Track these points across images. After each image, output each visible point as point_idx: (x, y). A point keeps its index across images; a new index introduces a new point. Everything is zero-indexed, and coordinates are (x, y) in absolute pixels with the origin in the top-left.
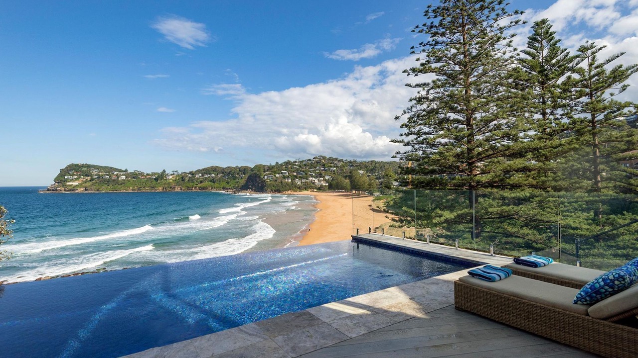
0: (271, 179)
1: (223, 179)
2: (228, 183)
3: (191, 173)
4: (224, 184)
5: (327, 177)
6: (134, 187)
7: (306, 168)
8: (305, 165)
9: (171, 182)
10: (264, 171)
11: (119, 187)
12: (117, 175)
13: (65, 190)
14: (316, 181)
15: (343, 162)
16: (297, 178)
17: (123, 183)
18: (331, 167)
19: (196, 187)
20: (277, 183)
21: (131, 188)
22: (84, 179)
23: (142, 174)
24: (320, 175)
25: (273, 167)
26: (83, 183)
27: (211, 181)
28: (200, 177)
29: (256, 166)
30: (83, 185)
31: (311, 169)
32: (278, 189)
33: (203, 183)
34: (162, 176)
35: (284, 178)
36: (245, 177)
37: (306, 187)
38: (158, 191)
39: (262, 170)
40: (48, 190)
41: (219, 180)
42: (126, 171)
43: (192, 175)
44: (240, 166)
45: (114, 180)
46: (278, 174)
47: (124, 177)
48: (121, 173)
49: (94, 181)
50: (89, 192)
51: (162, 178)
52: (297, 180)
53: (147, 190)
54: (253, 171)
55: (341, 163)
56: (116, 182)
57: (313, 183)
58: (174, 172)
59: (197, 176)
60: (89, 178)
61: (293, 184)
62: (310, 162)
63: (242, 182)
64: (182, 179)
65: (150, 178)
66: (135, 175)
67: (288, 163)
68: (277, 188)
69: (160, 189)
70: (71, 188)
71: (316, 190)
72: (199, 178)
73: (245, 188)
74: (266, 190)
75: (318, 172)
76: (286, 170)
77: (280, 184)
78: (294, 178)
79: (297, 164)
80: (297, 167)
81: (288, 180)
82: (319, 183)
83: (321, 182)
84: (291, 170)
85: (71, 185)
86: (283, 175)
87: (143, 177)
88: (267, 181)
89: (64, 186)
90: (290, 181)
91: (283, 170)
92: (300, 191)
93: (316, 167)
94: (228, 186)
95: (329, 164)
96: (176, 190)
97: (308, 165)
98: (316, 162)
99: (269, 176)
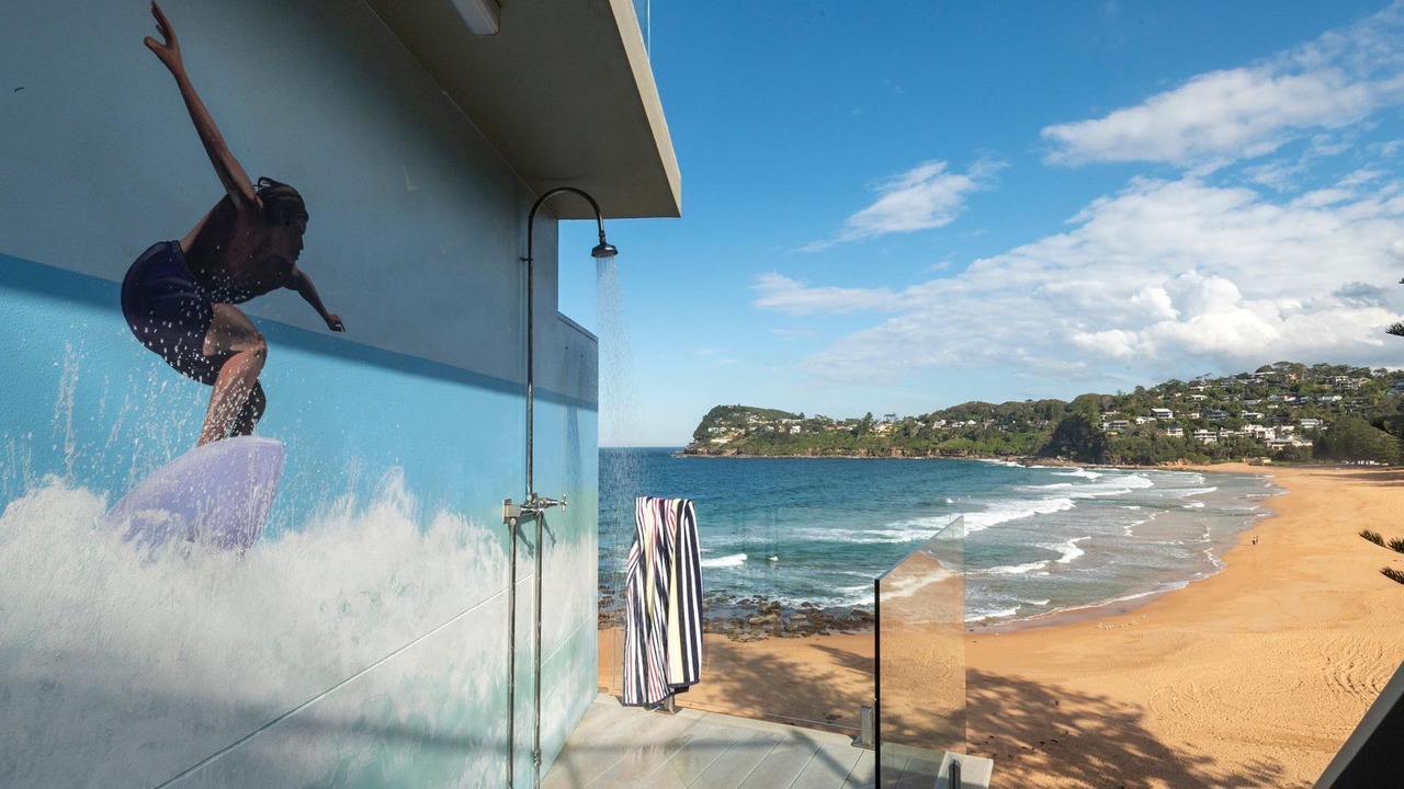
0: (1122, 431)
1: (994, 431)
2: (1007, 440)
3: (923, 418)
4: (996, 443)
5: (1308, 424)
6: (815, 448)
7: (1231, 399)
8: (1228, 391)
9: (882, 439)
10: (1102, 411)
11: (791, 447)
12: (786, 425)
13: (709, 453)
14: (1270, 434)
15: (1369, 376)
16: (1203, 428)
17: (796, 439)
18: (1323, 392)
19: (934, 450)
20: (1139, 439)
21: (810, 450)
22: (735, 432)
23: (829, 422)
24: (1283, 417)
25: (1127, 399)
26: (735, 440)
27: (966, 436)
28: (944, 426)
29: (1080, 398)
30: (735, 443)
31: (1249, 402)
32: (1142, 456)
33: (949, 441)
34: (864, 426)
35: (1162, 425)
36: (1054, 423)
37: (1235, 451)
38: (858, 456)
39: (1094, 407)
40: (685, 452)
41: (986, 435)
42: (802, 416)
43: (926, 422)
44: (1036, 400)
45: (782, 434)
46: (1144, 415)
47: (798, 428)
48: (794, 421)
49: (750, 437)
50: (743, 456)
51: (866, 430)
52: (1205, 431)
53: (839, 453)
54: (1070, 411)
55: (1362, 381)
56: (783, 438)
57: (1261, 441)
58: (889, 418)
59: (936, 425)
60: (743, 431)
61: (1188, 442)
62: (1245, 382)
63: (1044, 437)
64: (904, 431)
65: (843, 431)
66: (817, 425)
67: (1171, 388)
68: (1139, 454)
69: (862, 453)
70: (716, 448)
71: (1269, 461)
72: (940, 430)
73: (1050, 451)
74: (1108, 459)
75: (1275, 409)
76: (1166, 407)
77: (1149, 443)
78: (1194, 426)
79: (1202, 388)
80: (1203, 397)
81: (1174, 432)
82: (1279, 440)
83: (1285, 437)
84: (1183, 407)
85: (717, 444)
86: (1158, 420)
87: (830, 429)
88: (1110, 436)
89: (707, 445)
90: (1179, 433)
91: (1159, 407)
92: (1212, 463)
93: (1267, 396)
94: (1007, 448)
95: (1316, 386)
96: (893, 456)
97: (1240, 392)
98: (1268, 381)
99: (1115, 422)
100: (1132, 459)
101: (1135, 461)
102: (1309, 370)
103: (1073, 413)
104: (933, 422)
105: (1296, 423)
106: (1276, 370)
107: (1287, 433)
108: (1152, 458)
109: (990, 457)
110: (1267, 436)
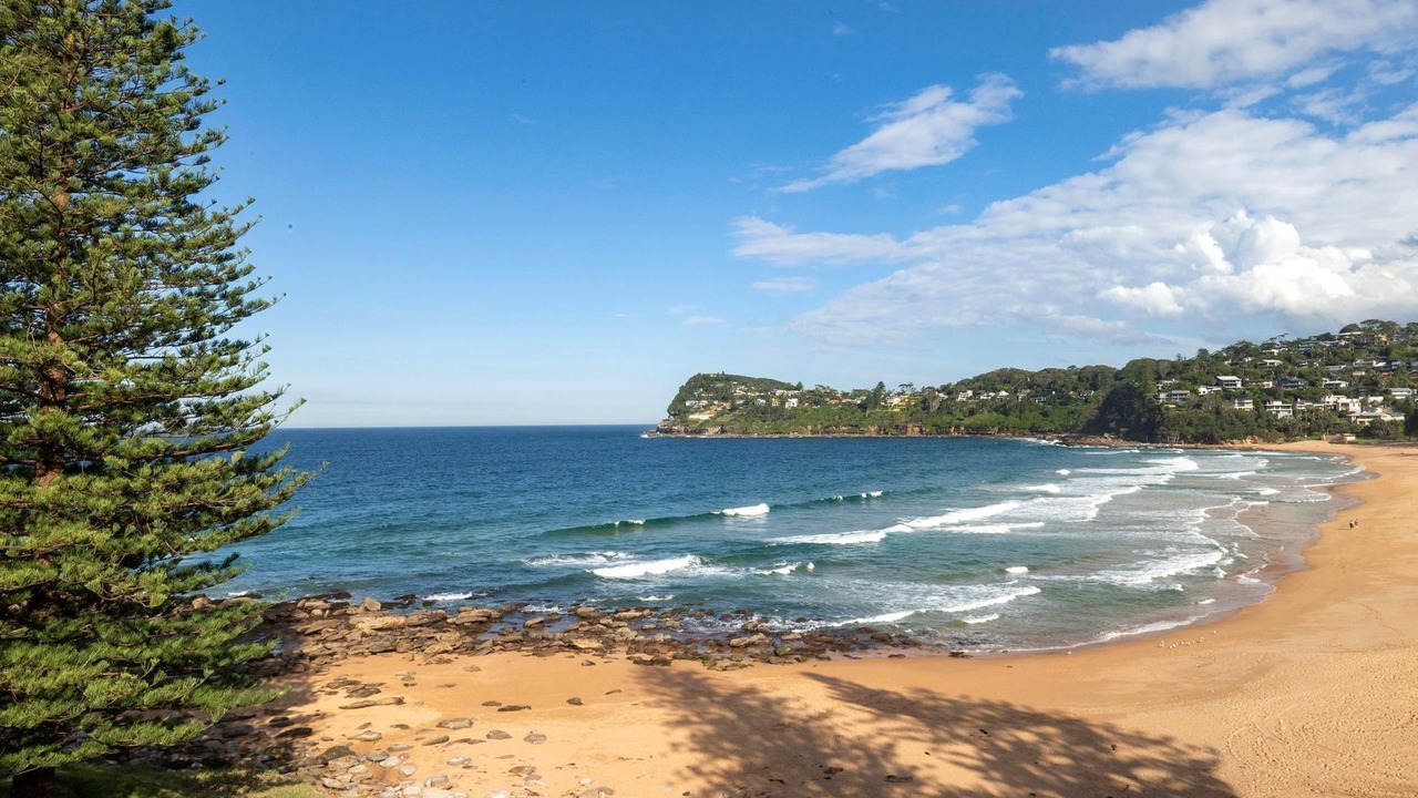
0: (1181, 403)
1: (1030, 403)
2: (1045, 415)
3: (945, 389)
4: (1032, 417)
5: (1400, 394)
6: (816, 426)
7: (1311, 365)
8: (1307, 354)
9: (896, 413)
10: (1159, 379)
11: (786, 424)
12: (780, 397)
13: (686, 432)
14: (1355, 406)
16: (1276, 399)
17: (793, 414)
19: (957, 427)
20: (1201, 413)
21: (810, 427)
22: (719, 406)
23: (832, 394)
24: (1372, 386)
25: (1188, 364)
26: (718, 416)
27: (997, 410)
28: (970, 398)
29: (1132, 364)
30: (718, 420)
31: (1332, 368)
32: (1206, 433)
33: (976, 417)
34: (876, 397)
35: (1228, 396)
36: (1101, 394)
37: (1314, 426)
38: (867, 435)
39: (1150, 375)
40: (658, 430)
41: (1021, 408)
42: (799, 387)
43: (949, 393)
44: (1080, 366)
45: (776, 409)
46: (1207, 384)
47: (795, 401)
48: (791, 393)
49: (737, 412)
50: (729, 435)
51: (876, 403)
52: (1279, 403)
53: (844, 431)
54: (1121, 379)
56: (779, 413)
57: (1344, 415)
58: (905, 389)
59: (961, 398)
60: (727, 405)
61: (1259, 417)
62: (1327, 344)
63: (1089, 412)
64: (923, 403)
65: (849, 404)
66: (818, 397)
67: (1240, 351)
68: (1201, 430)
69: (872, 431)
70: (696, 426)
71: (1352, 438)
72: (966, 403)
73: (1096, 427)
75: (1362, 377)
76: (1233, 374)
77: (1213, 417)
78: (1265, 397)
79: (1276, 351)
80: (1277, 362)
81: (1243, 404)
82: (1365, 413)
83: (1373, 410)
84: (1254, 374)
85: (696, 421)
86: (1224, 390)
87: (834, 402)
88: (1168, 409)
89: (684, 422)
90: (1249, 406)
91: (1225, 375)
92: (1286, 441)
93: (1352, 361)
94: (1045, 425)
95: (1409, 348)
96: (909, 434)
97: (1321, 355)
98: (1354, 342)
99: (1174, 392)
100: (1193, 437)
101: (1196, 439)
102: (1402, 330)
103: (1124, 382)
104: (958, 393)
105: (1385, 393)
106: (1364, 329)
107: (1375, 405)
108: (1216, 436)
109: (1024, 435)
110: (1351, 408)
